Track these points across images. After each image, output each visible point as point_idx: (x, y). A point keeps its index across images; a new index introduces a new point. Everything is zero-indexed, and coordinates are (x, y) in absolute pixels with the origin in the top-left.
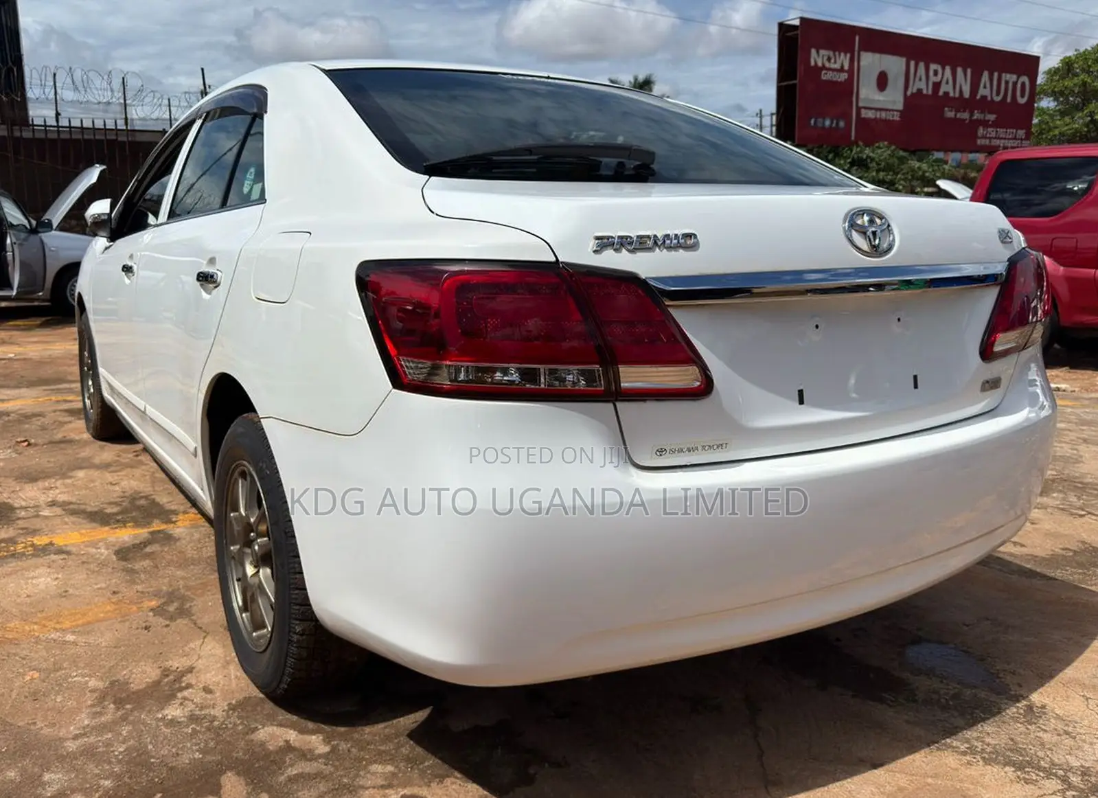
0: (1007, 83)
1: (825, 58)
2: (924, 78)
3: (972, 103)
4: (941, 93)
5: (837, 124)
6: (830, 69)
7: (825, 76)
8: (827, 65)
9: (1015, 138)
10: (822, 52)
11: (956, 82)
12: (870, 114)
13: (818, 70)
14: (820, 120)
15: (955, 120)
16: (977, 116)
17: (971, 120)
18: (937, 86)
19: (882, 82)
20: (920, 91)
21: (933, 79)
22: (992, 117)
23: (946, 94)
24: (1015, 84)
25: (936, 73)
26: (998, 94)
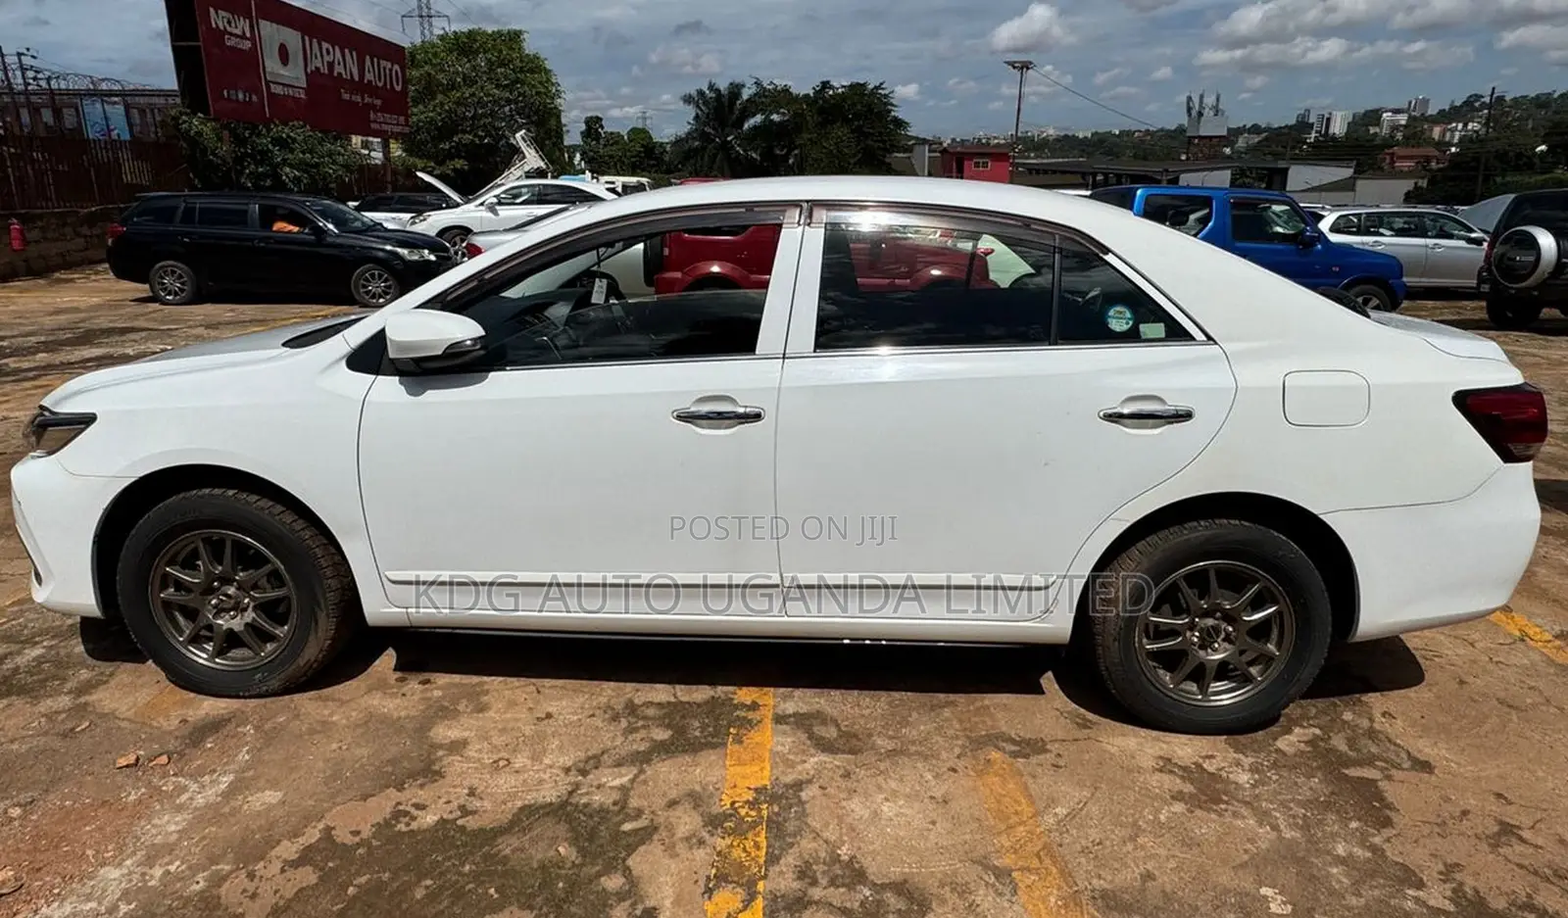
0: (385, 69)
1: (225, 20)
2: (318, 55)
3: (361, 86)
4: (335, 74)
5: (250, 98)
6: (231, 34)
7: (231, 42)
8: (228, 29)
9: (398, 124)
10: (222, 13)
11: (346, 66)
12: (277, 90)
13: (222, 34)
14: (232, 92)
15: (350, 102)
16: (367, 100)
17: (364, 104)
18: (331, 65)
19: (284, 55)
20: (317, 69)
21: (327, 58)
22: (378, 102)
23: (340, 74)
24: (391, 70)
25: (328, 52)
26: (380, 80)
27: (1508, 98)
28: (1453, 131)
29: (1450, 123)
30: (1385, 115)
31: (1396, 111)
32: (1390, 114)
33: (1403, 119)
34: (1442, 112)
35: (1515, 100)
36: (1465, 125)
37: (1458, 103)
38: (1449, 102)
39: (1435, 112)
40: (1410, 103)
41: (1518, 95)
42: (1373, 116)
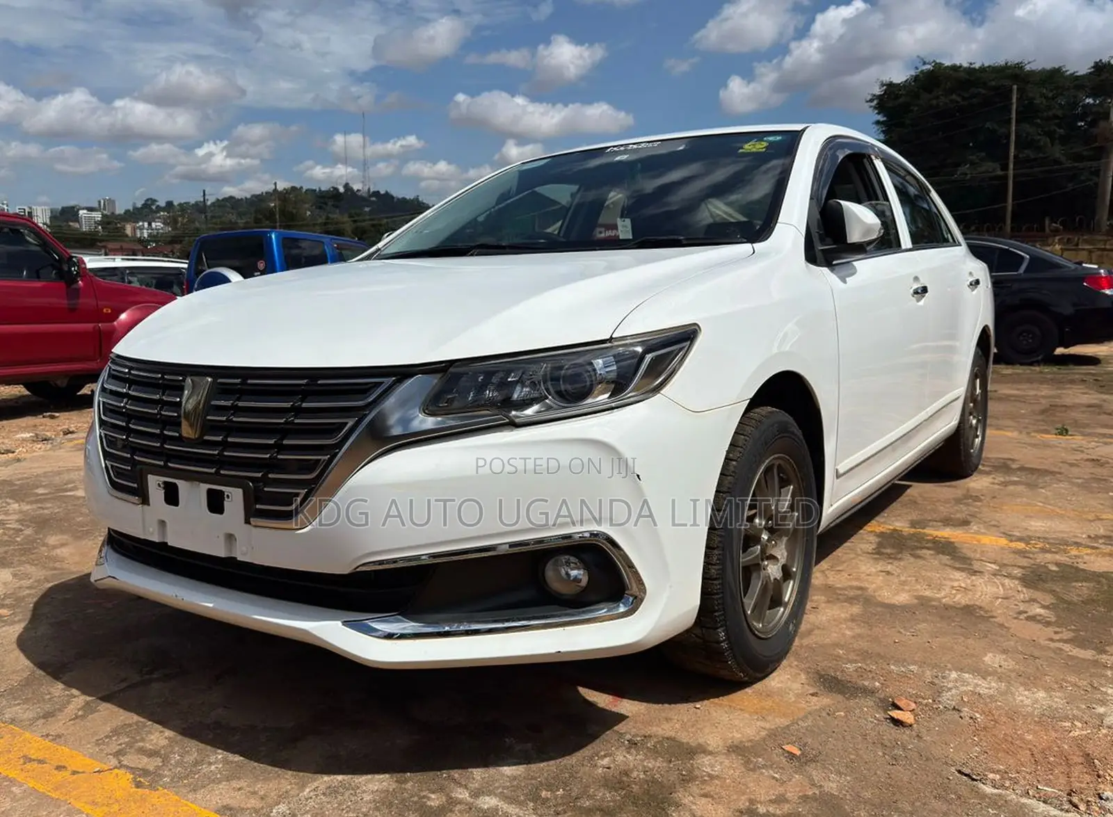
27: (176, 203)
28: (141, 228)
29: (138, 222)
30: (81, 212)
31: (91, 209)
32: (85, 211)
33: (97, 216)
34: (127, 212)
35: (180, 205)
36: (150, 224)
37: (139, 205)
38: (131, 203)
39: (122, 212)
40: (100, 202)
41: (182, 202)
42: (69, 213)
